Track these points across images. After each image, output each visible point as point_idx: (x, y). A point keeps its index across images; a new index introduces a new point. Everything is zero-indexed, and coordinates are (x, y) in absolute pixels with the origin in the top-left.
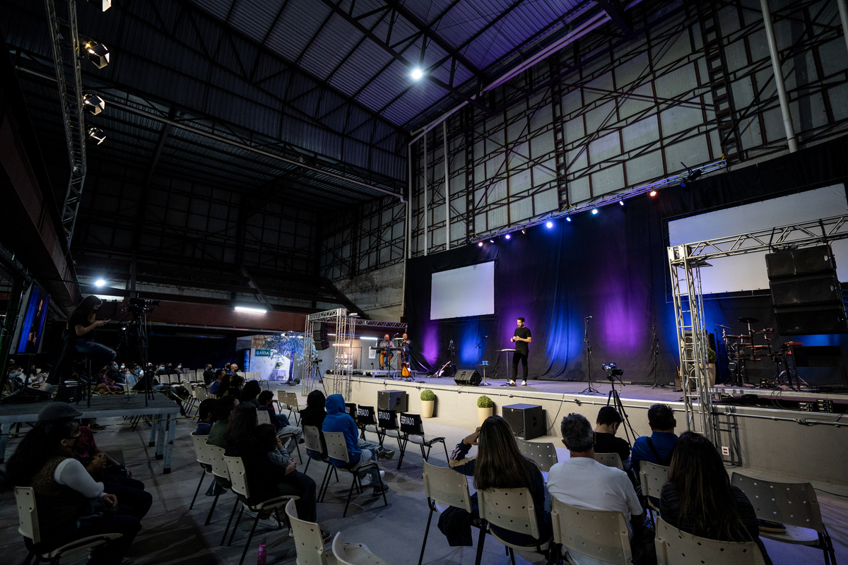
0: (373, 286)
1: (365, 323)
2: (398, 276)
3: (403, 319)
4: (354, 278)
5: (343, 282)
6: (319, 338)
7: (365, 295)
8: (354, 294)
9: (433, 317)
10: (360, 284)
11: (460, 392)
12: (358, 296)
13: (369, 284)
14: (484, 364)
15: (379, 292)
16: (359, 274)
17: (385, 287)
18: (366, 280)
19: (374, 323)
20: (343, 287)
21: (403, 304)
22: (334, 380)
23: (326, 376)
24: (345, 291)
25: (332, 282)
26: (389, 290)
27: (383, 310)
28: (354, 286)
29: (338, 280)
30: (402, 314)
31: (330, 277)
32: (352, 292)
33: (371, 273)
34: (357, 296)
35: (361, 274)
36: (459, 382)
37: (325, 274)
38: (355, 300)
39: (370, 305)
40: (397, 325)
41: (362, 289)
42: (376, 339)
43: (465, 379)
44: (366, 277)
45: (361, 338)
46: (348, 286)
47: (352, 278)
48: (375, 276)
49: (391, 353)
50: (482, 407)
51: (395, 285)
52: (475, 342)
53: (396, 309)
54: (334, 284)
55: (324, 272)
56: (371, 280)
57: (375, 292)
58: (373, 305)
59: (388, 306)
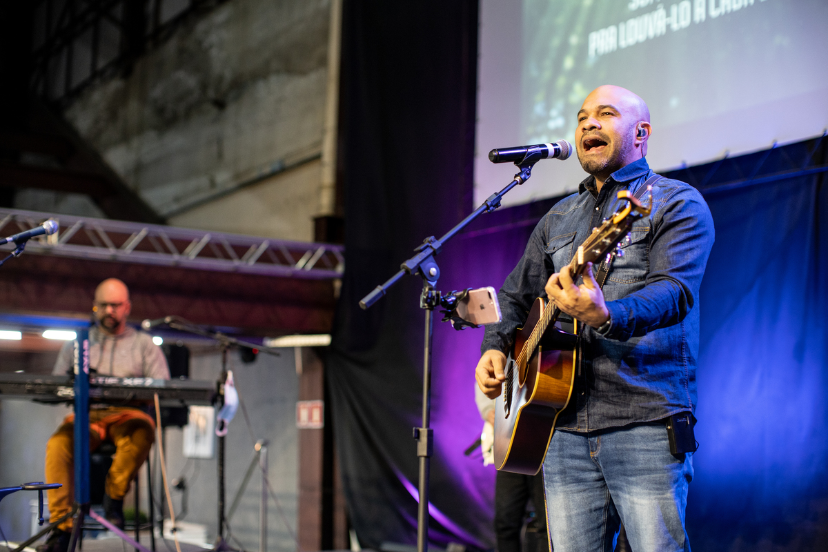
0: (205, 87)
3: (326, 228)
7: (176, 140)
8: (135, 143)
10: (158, 91)
12: (149, 147)
13: (193, 81)
15: (231, 110)
18: (180, 65)
20: (97, 121)
24: (104, 138)
27: (246, 200)
28: (133, 110)
30: (325, 203)
31: (58, 89)
32: (125, 138)
33: (200, 27)
38: (139, 168)
39: (192, 184)
41: (162, 110)
44: (181, 51)
46: (113, 112)
47: (127, 72)
48: (213, 38)
56: (199, 60)
57: (214, 111)
58: (203, 181)
59: (267, 170)
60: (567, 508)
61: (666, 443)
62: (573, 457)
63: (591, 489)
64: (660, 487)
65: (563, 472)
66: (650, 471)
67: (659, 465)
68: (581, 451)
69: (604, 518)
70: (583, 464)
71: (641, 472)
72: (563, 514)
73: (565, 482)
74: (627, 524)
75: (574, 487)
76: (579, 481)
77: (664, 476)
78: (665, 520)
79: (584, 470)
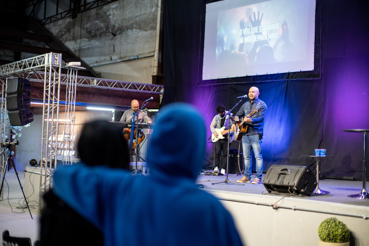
0: (107, 28)
1: (95, 83)
2: (148, 11)
3: (157, 79)
4: (79, 15)
5: (60, 22)
6: (16, 106)
7: (95, 43)
8: (78, 41)
9: (206, 76)
10: (88, 26)
11: (276, 208)
12: (85, 43)
13: (102, 25)
14: (317, 155)
15: (118, 37)
16: (85, 10)
17: (128, 28)
18: (97, 18)
19: (109, 83)
20: (61, 31)
21: (156, 54)
22: (41, 175)
23: (29, 169)
24: (64, 37)
25: (44, 24)
26: (133, 33)
27: (124, 65)
28: (77, 29)
29: (52, 19)
30: (155, 71)
31: (41, 16)
32: (74, 39)
33: (105, 7)
34: (82, 45)
35: (89, 9)
36: (271, 188)
37: (33, 10)
38: (80, 50)
39: (103, 58)
40: (147, 87)
41: (90, 32)
42: (113, 110)
43: (285, 183)
44: (97, 14)
45: (88, 108)
46: (68, 29)
47: (74, 17)
48: (111, 12)
49: (139, 131)
50: (330, 240)
51: (141, 25)
52: (277, 118)
53: (145, 62)
54: (47, 26)
55: (32, 7)
56: (105, 18)
57: (112, 36)
58: (108, 58)
59: (132, 58)
60: (245, 146)
61: (258, 137)
62: (246, 139)
63: (248, 143)
64: (257, 143)
65: (245, 141)
66: (256, 141)
67: (257, 140)
68: (247, 138)
69: (250, 147)
70: (247, 140)
71: (255, 141)
72: (245, 147)
73: (245, 142)
74: (253, 148)
75: (246, 143)
76: (247, 142)
77: (258, 142)
78: (258, 148)
79: (247, 141)
